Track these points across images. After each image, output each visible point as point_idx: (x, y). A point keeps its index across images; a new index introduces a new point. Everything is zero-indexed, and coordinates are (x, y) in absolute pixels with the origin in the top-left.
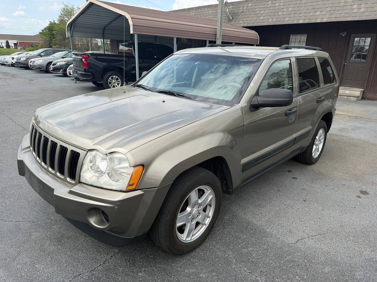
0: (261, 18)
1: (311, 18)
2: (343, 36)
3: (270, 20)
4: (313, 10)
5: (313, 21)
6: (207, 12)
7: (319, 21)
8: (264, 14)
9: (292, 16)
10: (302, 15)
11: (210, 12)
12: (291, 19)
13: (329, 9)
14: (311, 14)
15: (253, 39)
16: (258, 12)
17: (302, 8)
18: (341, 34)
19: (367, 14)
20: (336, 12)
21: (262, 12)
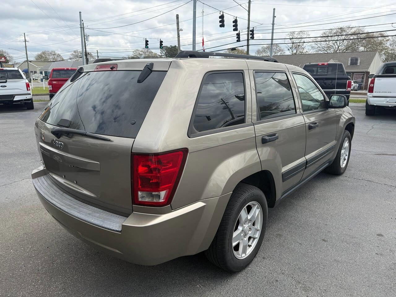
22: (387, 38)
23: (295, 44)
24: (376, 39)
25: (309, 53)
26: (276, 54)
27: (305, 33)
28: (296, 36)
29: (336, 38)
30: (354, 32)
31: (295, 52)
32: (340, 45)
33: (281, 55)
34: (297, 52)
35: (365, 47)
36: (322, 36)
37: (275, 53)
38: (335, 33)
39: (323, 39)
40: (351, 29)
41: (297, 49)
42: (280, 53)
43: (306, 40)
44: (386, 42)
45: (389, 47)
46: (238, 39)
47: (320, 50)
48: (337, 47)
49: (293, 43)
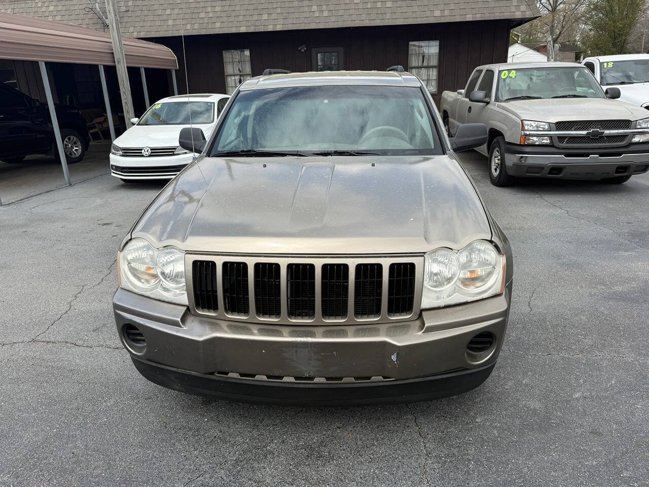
0: (170, 22)
1: (257, 24)
2: (303, 51)
3: (189, 27)
4: (256, 12)
5: (262, 29)
6: (44, 9)
7: (270, 28)
8: (174, 17)
9: (225, 19)
10: (241, 18)
11: (51, 8)
12: (225, 25)
13: (279, 10)
14: (256, 17)
15: (168, 59)
16: (160, 12)
17: (238, 8)
18: (299, 49)
19: (333, 19)
20: (291, 16)
21: (168, 12)
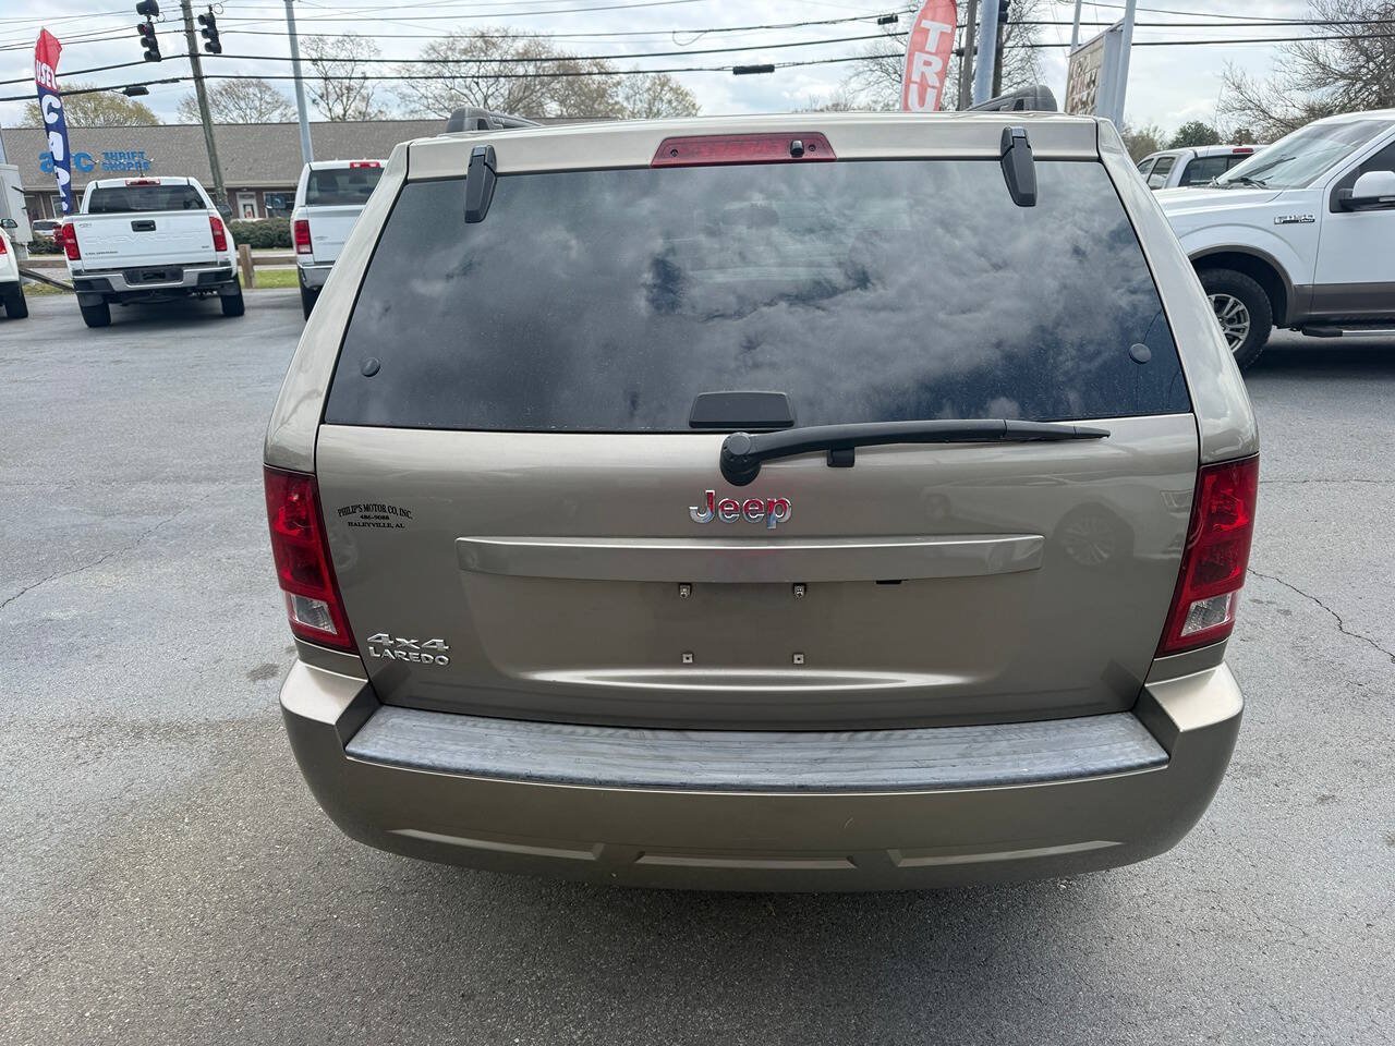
22: (616, 78)
23: (335, 82)
24: (585, 79)
25: (390, 117)
26: (264, 119)
27: (363, 42)
28: (331, 52)
29: (473, 69)
30: (526, 52)
31: (338, 110)
32: (490, 93)
33: (284, 120)
34: (345, 112)
35: (562, 103)
36: (426, 57)
37: (261, 114)
38: (465, 51)
39: (432, 70)
40: (514, 41)
41: (345, 100)
42: (278, 111)
43: (370, 69)
44: (615, 89)
45: (625, 104)
46: (147, 49)
47: (428, 108)
48: (479, 96)
49: (326, 79)
